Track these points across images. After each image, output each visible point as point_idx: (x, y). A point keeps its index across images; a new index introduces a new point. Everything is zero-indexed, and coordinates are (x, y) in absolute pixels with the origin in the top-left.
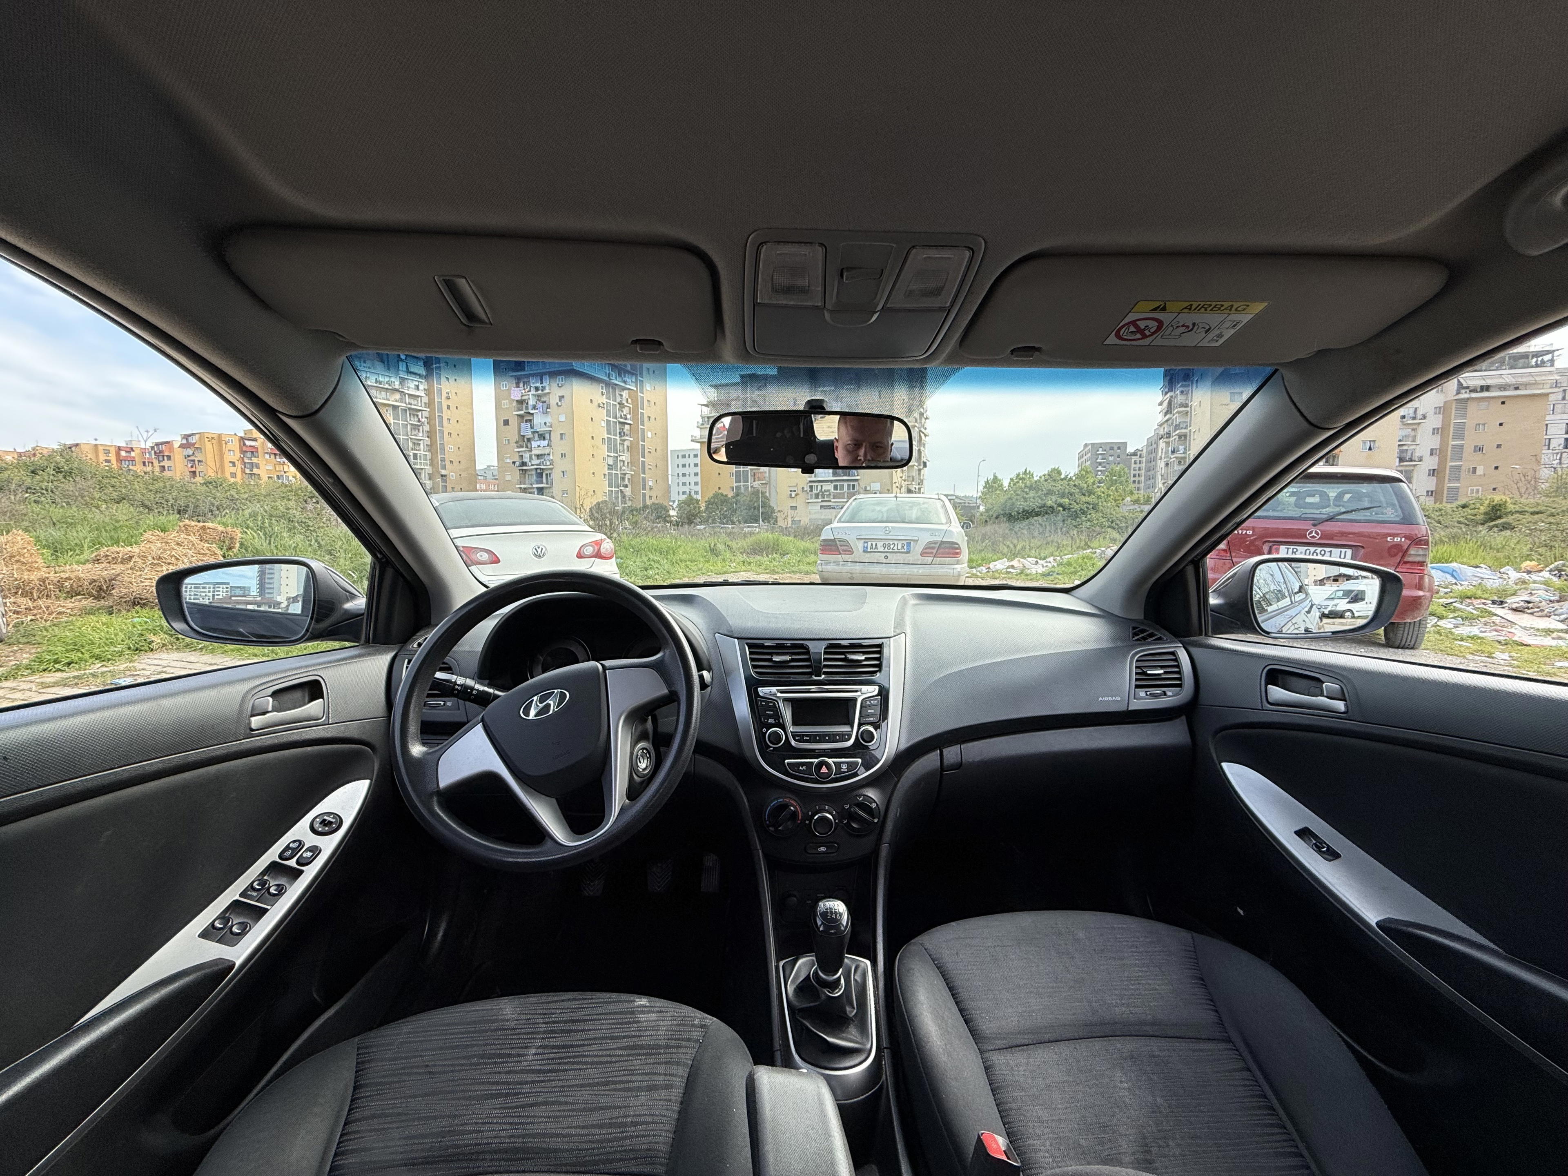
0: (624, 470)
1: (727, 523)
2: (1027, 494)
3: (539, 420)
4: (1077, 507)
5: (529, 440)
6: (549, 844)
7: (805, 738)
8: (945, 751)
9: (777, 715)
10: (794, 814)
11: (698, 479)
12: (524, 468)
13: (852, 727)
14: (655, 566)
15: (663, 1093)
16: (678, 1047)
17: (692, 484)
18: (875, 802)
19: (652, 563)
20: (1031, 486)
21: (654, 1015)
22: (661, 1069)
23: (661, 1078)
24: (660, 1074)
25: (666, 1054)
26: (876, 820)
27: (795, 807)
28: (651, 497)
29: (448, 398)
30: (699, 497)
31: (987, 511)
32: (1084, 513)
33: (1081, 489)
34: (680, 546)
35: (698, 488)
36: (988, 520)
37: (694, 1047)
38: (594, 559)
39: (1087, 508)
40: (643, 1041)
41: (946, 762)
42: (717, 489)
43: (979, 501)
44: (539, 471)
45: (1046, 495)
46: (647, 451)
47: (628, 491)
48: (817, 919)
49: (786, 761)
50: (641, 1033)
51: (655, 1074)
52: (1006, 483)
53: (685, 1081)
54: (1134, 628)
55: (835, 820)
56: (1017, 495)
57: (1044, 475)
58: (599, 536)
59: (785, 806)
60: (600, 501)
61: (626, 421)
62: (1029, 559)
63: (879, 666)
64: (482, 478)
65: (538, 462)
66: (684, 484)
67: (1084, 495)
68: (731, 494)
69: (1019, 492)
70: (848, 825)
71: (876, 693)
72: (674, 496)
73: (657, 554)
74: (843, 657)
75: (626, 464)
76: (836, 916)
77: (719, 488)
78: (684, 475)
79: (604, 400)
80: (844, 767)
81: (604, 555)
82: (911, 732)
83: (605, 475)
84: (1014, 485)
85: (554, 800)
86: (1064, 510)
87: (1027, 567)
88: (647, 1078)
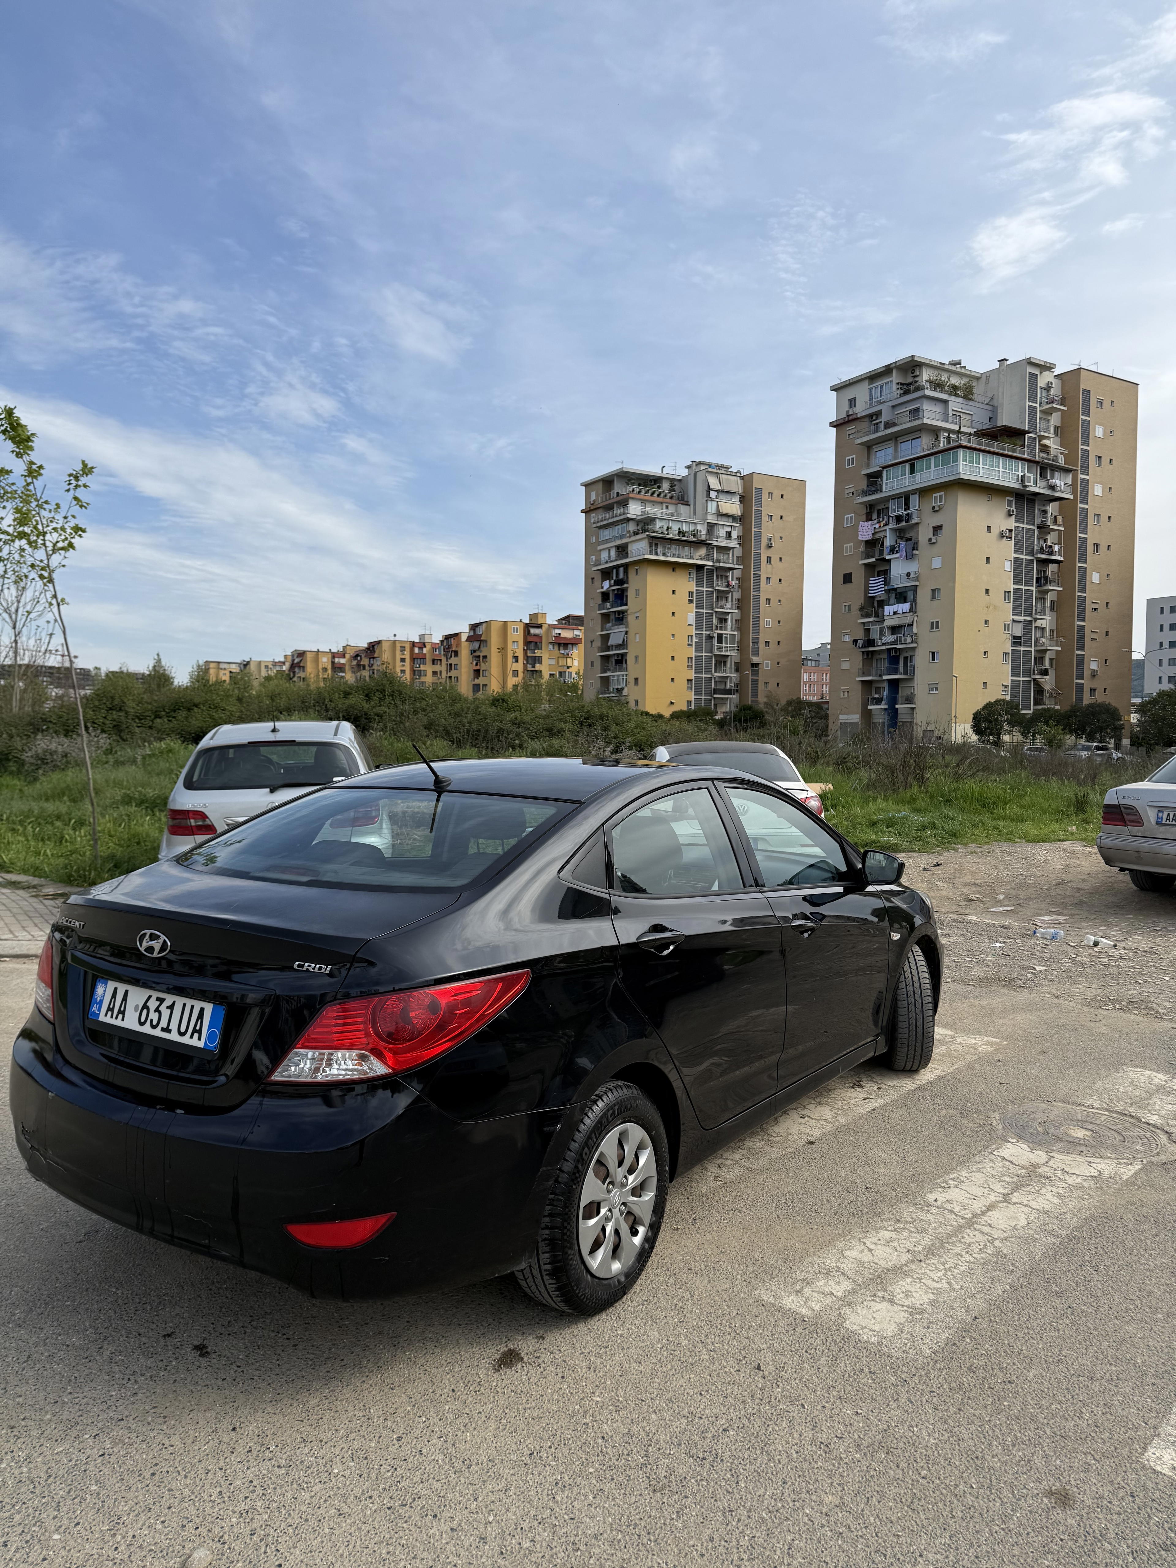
0: (1043, 644)
3: (899, 569)
5: (882, 604)
12: (871, 649)
29: (769, 546)
44: (893, 653)
46: (1088, 607)
47: (1048, 682)
60: (994, 699)
61: (1053, 557)
64: (809, 664)
65: (892, 638)
75: (1047, 633)
78: (1173, 644)
79: (1012, 523)
83: (1006, 654)
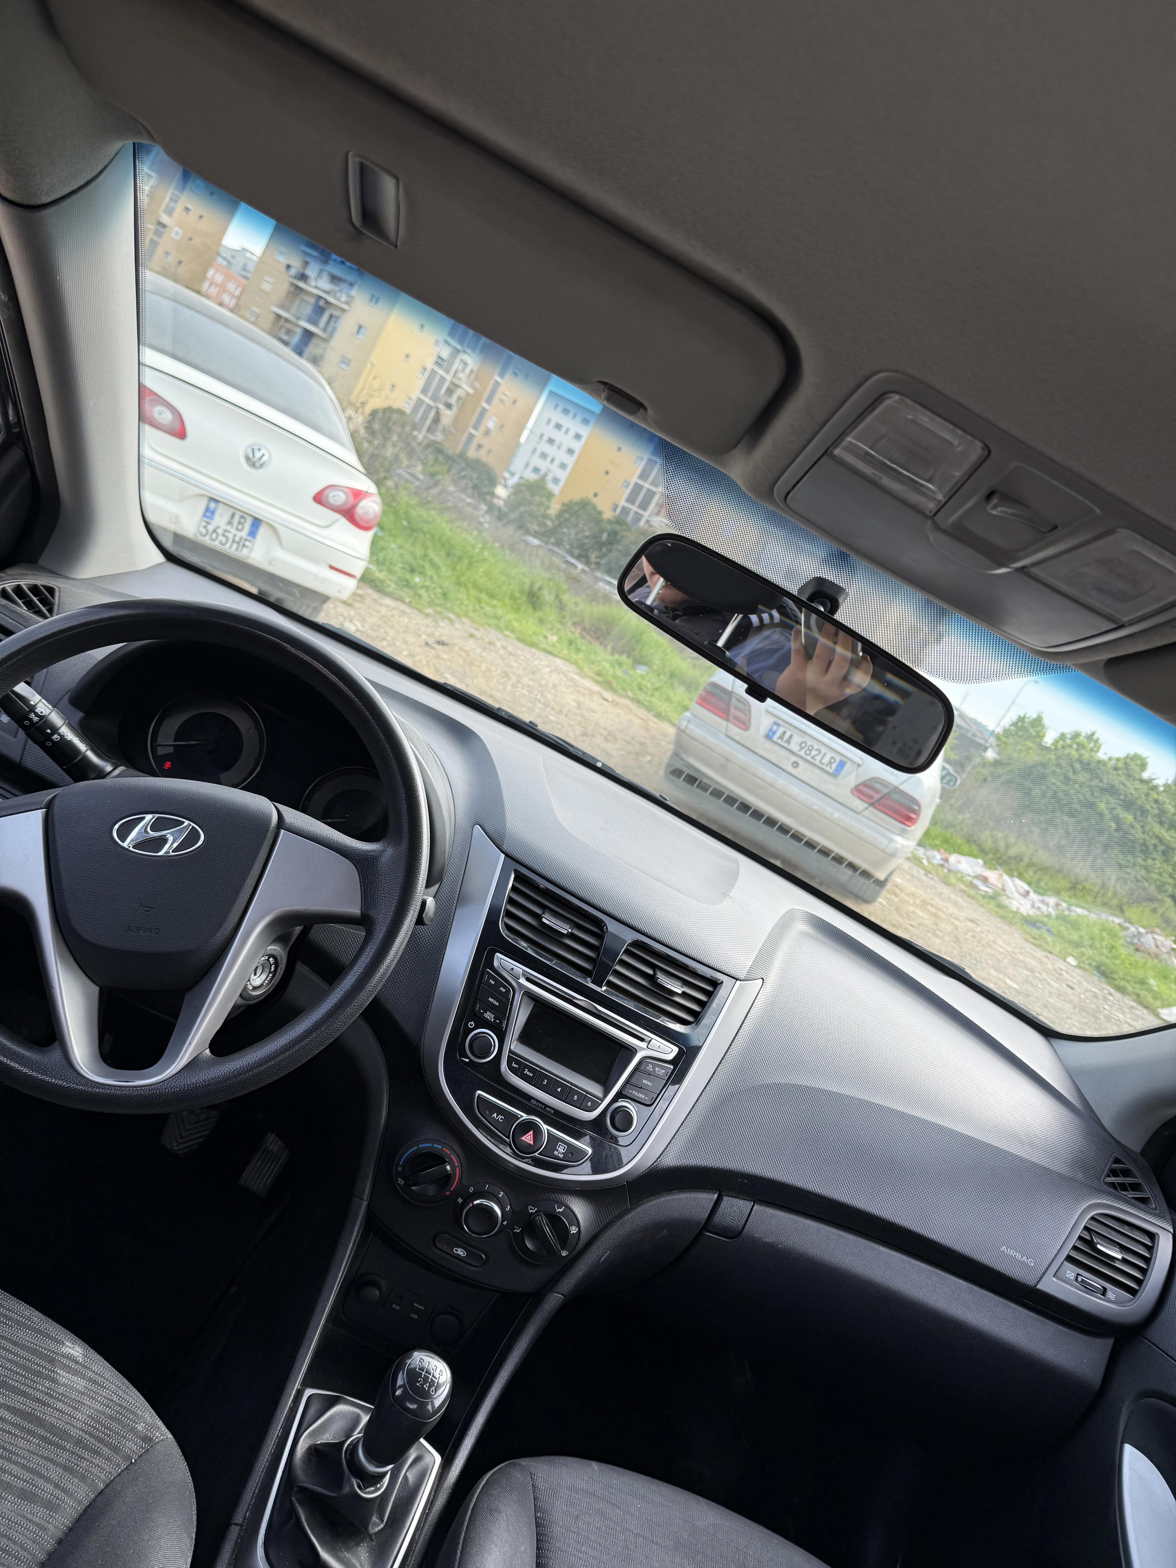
0: (459, 379)
1: (578, 558)
2: (1074, 772)
4: (1140, 835)
6: (55, 1055)
7: (526, 1072)
8: (727, 1201)
9: (504, 1011)
10: (447, 1178)
11: (570, 461)
12: (301, 284)
13: (606, 1093)
14: (430, 572)
15: (39, 1512)
16: (96, 1452)
17: (556, 463)
18: (578, 1226)
19: (427, 566)
20: (1088, 764)
21: (83, 1383)
22: (55, 1473)
23: (49, 1487)
24: (48, 1480)
25: (73, 1453)
26: (564, 1254)
27: (453, 1167)
28: (480, 446)
30: (556, 489)
31: (996, 763)
32: (1145, 851)
33: (1163, 812)
34: (485, 560)
35: (563, 475)
36: (990, 779)
37: (118, 1465)
38: (337, 516)
39: (1155, 846)
40: (49, 1415)
41: (718, 1218)
42: (591, 496)
43: (992, 741)
44: (321, 303)
45: (1104, 790)
47: (448, 416)
48: (400, 1375)
49: (479, 1092)
50: (51, 1401)
51: (41, 1476)
52: (1049, 739)
53: (80, 1509)
54: (1117, 1161)
55: (503, 1221)
56: (1058, 765)
57: (1118, 759)
58: (366, 484)
59: (441, 1160)
60: (396, 406)
62: (1018, 881)
63: (696, 1015)
64: (225, 263)
66: (544, 456)
67: (1161, 823)
68: (608, 515)
69: (1063, 763)
70: (520, 1238)
71: (670, 1057)
72: (517, 465)
73: (442, 553)
74: (650, 972)
75: (468, 371)
76: (429, 1387)
77: (596, 495)
78: (551, 441)
80: (561, 1150)
81: (357, 517)
82: (693, 1144)
83: (425, 369)
84: (1063, 747)
85: (96, 989)
86: (1117, 830)
87: (1008, 893)
88: (27, 1475)
